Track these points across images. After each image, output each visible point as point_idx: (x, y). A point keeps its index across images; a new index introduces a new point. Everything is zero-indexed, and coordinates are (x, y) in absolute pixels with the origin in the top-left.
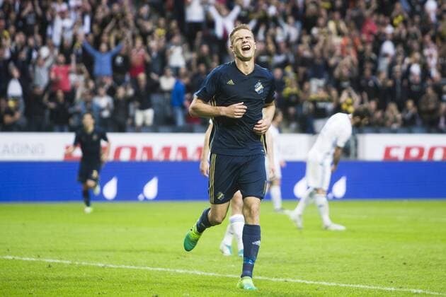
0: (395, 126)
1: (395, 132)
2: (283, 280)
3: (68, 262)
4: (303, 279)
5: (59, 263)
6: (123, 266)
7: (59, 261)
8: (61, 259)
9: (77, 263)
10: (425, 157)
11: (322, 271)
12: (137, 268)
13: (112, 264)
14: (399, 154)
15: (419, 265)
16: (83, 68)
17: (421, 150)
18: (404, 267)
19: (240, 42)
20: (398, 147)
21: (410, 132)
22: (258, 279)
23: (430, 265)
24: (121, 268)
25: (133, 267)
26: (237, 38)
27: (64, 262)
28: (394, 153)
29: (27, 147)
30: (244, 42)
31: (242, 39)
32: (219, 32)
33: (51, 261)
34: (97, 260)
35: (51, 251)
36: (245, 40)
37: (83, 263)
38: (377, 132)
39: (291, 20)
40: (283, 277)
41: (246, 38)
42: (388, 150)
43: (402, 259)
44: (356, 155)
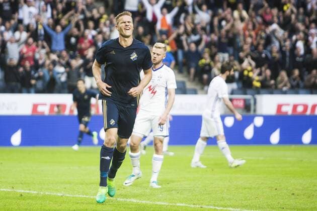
0: (285, 89)
1: (285, 93)
2: (200, 206)
3: (35, 192)
4: (215, 206)
5: (28, 193)
6: (77, 196)
7: (28, 191)
8: (30, 190)
9: (42, 193)
10: (308, 113)
11: (229, 199)
12: (87, 197)
13: (69, 194)
14: (288, 110)
15: (304, 195)
16: (45, 44)
17: (306, 107)
18: (293, 197)
19: (123, 24)
20: (288, 105)
21: (297, 93)
22: (180, 206)
23: (313, 195)
24: (75, 197)
25: (85, 196)
26: (121, 22)
27: (32, 192)
28: (284, 109)
29: (4, 104)
30: (126, 26)
31: (125, 22)
32: (149, 17)
33: (23, 191)
34: (57, 191)
35: (22, 184)
36: (128, 24)
37: (47, 193)
38: (271, 93)
39: (204, 7)
40: (199, 205)
41: (128, 22)
42: (280, 107)
43: (291, 191)
44: (255, 111)
